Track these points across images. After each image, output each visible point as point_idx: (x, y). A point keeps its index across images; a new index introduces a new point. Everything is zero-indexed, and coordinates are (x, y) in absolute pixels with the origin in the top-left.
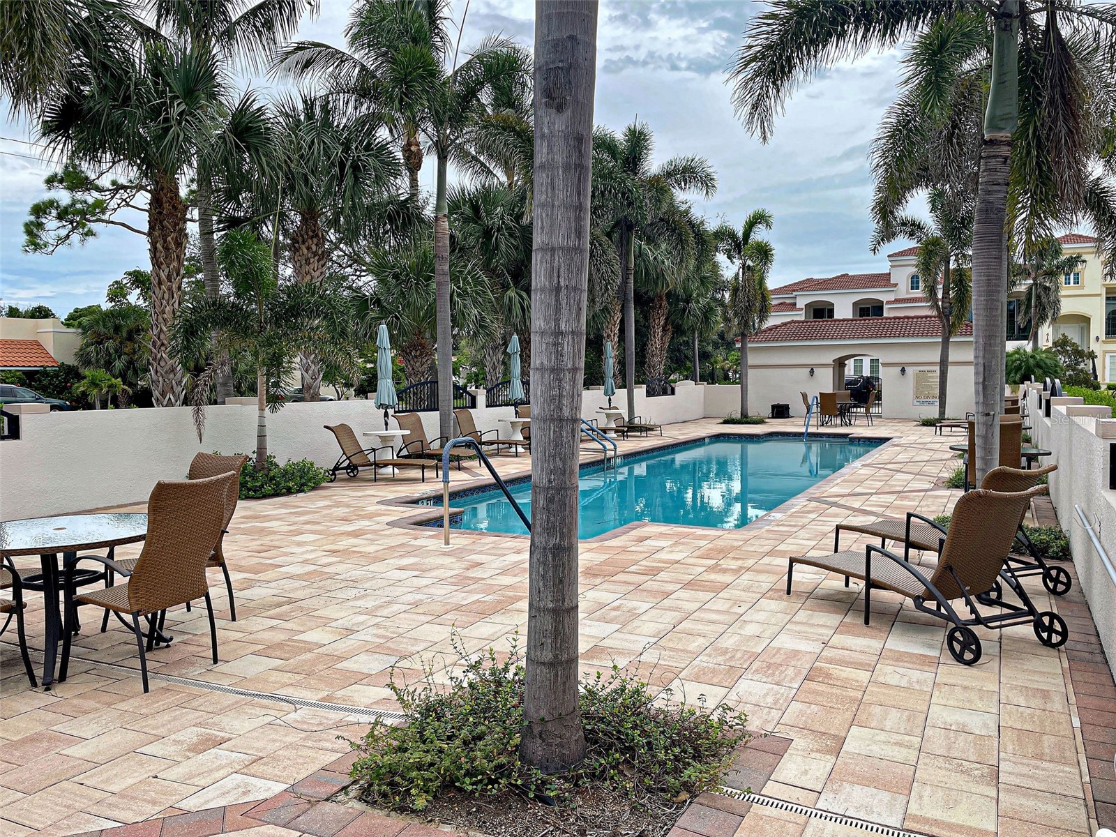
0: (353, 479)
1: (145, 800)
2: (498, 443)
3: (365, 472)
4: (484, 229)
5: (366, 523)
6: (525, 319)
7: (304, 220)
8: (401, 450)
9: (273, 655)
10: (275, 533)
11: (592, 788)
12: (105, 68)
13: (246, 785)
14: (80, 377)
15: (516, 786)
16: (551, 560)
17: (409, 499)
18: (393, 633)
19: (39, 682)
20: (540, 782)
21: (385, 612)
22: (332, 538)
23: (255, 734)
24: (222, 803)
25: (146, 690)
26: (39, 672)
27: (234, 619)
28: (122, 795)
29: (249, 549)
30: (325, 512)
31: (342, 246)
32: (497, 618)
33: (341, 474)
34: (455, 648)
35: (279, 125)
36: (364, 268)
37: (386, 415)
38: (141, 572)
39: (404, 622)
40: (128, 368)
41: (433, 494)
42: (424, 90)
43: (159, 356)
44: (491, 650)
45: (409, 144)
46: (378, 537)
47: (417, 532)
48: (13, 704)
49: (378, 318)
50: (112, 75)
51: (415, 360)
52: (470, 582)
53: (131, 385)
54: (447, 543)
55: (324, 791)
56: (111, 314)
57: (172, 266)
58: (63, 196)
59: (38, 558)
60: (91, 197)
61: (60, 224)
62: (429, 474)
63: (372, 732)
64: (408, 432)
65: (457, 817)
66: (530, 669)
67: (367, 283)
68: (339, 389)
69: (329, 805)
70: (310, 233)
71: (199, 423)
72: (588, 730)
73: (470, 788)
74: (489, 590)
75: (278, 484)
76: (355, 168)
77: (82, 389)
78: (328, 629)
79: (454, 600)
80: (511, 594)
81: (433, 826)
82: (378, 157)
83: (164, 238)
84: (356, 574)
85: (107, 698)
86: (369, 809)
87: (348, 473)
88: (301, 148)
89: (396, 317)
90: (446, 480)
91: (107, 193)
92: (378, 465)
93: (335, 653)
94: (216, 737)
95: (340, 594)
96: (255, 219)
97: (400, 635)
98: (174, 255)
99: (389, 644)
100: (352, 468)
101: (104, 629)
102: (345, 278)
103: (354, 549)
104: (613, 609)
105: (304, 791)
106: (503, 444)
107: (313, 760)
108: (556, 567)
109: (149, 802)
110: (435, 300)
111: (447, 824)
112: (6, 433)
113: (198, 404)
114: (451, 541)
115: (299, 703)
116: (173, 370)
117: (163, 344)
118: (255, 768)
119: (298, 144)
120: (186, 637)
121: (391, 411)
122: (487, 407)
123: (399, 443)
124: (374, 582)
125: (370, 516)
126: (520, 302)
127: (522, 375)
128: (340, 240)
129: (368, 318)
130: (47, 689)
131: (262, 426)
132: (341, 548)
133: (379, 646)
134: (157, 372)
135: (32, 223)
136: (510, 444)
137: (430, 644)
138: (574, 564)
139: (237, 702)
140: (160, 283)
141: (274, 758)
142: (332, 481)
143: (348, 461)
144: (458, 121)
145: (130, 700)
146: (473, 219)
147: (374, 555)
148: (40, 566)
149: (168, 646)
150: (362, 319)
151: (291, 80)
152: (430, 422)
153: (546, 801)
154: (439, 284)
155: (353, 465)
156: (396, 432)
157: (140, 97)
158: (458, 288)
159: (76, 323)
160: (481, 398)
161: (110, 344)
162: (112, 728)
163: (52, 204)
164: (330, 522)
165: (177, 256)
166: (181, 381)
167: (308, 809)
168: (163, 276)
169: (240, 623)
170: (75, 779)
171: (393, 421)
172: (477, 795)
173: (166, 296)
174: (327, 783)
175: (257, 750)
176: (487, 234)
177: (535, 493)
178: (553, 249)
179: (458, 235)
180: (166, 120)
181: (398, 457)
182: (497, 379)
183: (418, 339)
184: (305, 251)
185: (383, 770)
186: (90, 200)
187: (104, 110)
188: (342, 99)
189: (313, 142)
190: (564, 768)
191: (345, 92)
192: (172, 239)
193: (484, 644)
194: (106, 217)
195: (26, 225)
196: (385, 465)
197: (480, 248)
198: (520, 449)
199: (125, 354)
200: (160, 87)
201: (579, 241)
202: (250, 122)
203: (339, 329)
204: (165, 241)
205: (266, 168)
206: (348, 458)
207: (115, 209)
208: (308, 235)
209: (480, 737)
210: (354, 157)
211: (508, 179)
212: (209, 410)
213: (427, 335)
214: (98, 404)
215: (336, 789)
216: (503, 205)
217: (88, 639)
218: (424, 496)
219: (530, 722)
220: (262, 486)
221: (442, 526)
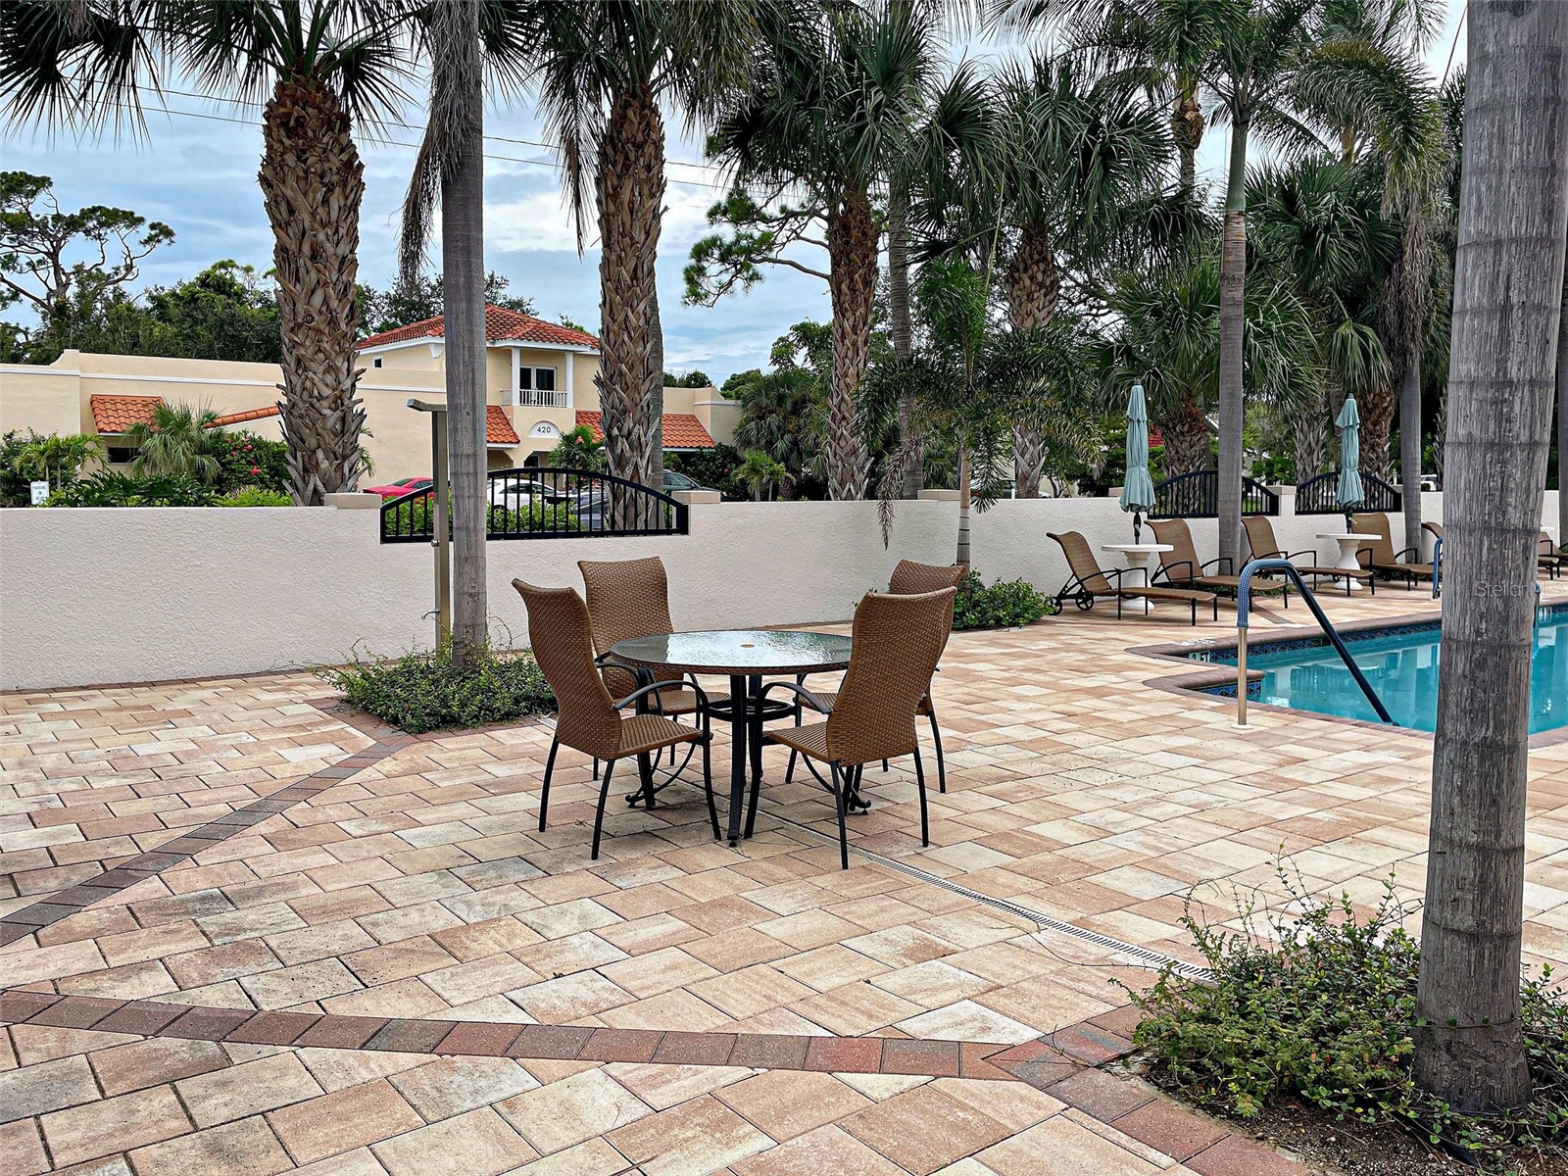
0: (1086, 612)
1: (857, 1009)
2: (1315, 573)
3: (1101, 603)
4: (1302, 230)
5: (1113, 678)
6: (1370, 373)
7: (1027, 238)
8: (1157, 575)
9: (999, 848)
10: (985, 679)
11: (1545, 1153)
12: (791, 57)
13: (984, 1019)
14: (739, 462)
15: (1408, 1121)
16: (1475, 763)
17: (1173, 650)
18: (1170, 844)
19: (724, 835)
20: (1448, 1122)
21: (1154, 812)
22: (1065, 695)
23: (987, 952)
24: (954, 1035)
25: (845, 866)
26: (724, 822)
27: (943, 790)
28: (829, 995)
29: (953, 697)
30: (1051, 657)
31: (1072, 273)
32: (1337, 848)
33: (1069, 605)
34: (1285, 882)
35: (999, 103)
36: (1104, 303)
37: (1137, 521)
38: (841, 710)
39: (1187, 832)
40: (791, 450)
41: (1211, 644)
42: (1218, 24)
43: (839, 433)
44: (1346, 896)
45: (1183, 109)
46: (1130, 701)
47: (1190, 699)
48: (697, 856)
49: (1129, 375)
50: (799, 64)
51: (1181, 438)
52: (1287, 786)
53: (796, 472)
54: (1242, 721)
55: (1095, 1054)
56: (772, 383)
57: (858, 314)
58: (727, 232)
59: (726, 680)
60: (758, 230)
61: (723, 268)
62: (1203, 614)
63: (1162, 983)
64: (1170, 548)
65: (1304, 1143)
66: (1432, 937)
67: (1110, 324)
68: (1056, 483)
69: (1101, 1077)
70: (1036, 257)
71: (885, 521)
72: (1534, 1056)
73: (1328, 1103)
74: (1322, 802)
75: (984, 612)
76: (1106, 154)
77: (741, 476)
78: (1071, 823)
79: (1261, 810)
80: (1363, 814)
81: (1266, 1147)
82: (1140, 134)
83: (851, 274)
84: (1103, 750)
85: (800, 867)
86: (1161, 1095)
87: (1078, 604)
88: (1030, 135)
89: (1155, 374)
90: (1243, 624)
91: (775, 223)
92: (1124, 595)
93: (1086, 860)
94: (937, 945)
95: (1083, 776)
96: (962, 241)
97: (1181, 850)
98: (861, 299)
99: (1162, 860)
100: (1085, 596)
101: (788, 779)
102: (1076, 319)
103: (1097, 714)
104: (1558, 865)
105: (1068, 1047)
106: (1325, 574)
107: (1073, 1006)
108: (1484, 777)
109: (863, 1013)
110: (1217, 345)
111: (1289, 1149)
112: (674, 527)
113: (886, 497)
114: (1248, 720)
115: (1045, 922)
116: (854, 452)
117: (844, 418)
118: (993, 998)
119: (1026, 129)
120: (886, 804)
121: (1143, 516)
122: (1297, 513)
123: (1154, 564)
124: (1132, 765)
125: (1117, 669)
126: (1360, 343)
127: (1360, 463)
128: (1071, 264)
129: (1113, 375)
130: (733, 845)
131: (964, 531)
132: (1078, 710)
133: (1150, 860)
134: (835, 454)
135: (692, 267)
136: (1334, 575)
137: (1231, 872)
138: (1519, 775)
139: (958, 904)
140: (843, 337)
141: (1018, 992)
142: (1055, 614)
143: (1079, 586)
144: (1265, 64)
145: (827, 876)
146: (1285, 215)
147: (1128, 726)
148: (729, 691)
149: (865, 813)
150: (1103, 379)
151: (1015, 36)
152: (1204, 533)
153: (1461, 1155)
154: (1225, 320)
155: (1087, 593)
156: (1151, 547)
157: (829, 87)
158: (1257, 324)
159: (733, 393)
160: (1288, 498)
161: (773, 420)
162: (810, 907)
163: (714, 242)
164: (1059, 671)
165: (865, 299)
166: (863, 467)
167: (1074, 1074)
168: (847, 326)
169: (950, 796)
170: (774, 964)
171: (1145, 530)
172: (1340, 1117)
173: (850, 354)
174: (1095, 1042)
175: (993, 974)
176: (1308, 237)
177: (1447, 650)
178: (1498, 243)
179: (1260, 243)
180: (861, 116)
181: (1153, 585)
182: (1314, 469)
183: (1187, 406)
184: (1028, 282)
185: (1183, 1045)
186: (757, 235)
187: (787, 113)
188: (1089, 55)
189: (1046, 123)
190: (1490, 1108)
191: (1095, 44)
192: (860, 276)
193: (1321, 886)
194: (772, 255)
195: (687, 271)
196: (1135, 596)
197: (1296, 261)
198: (1355, 585)
199: (789, 432)
200: (855, 74)
201: (1549, 226)
202: (965, 106)
203: (1074, 392)
204: (852, 280)
205: (982, 167)
206: (1080, 582)
207: (784, 244)
208: (1032, 258)
209: (1336, 1029)
210: (1104, 138)
211: (1344, 147)
212: (897, 505)
213: (1200, 400)
214: (758, 495)
215: (1110, 1055)
216: (1336, 189)
217: (770, 790)
218: (1198, 647)
219: (1429, 1023)
220: (963, 614)
221: (1235, 694)
